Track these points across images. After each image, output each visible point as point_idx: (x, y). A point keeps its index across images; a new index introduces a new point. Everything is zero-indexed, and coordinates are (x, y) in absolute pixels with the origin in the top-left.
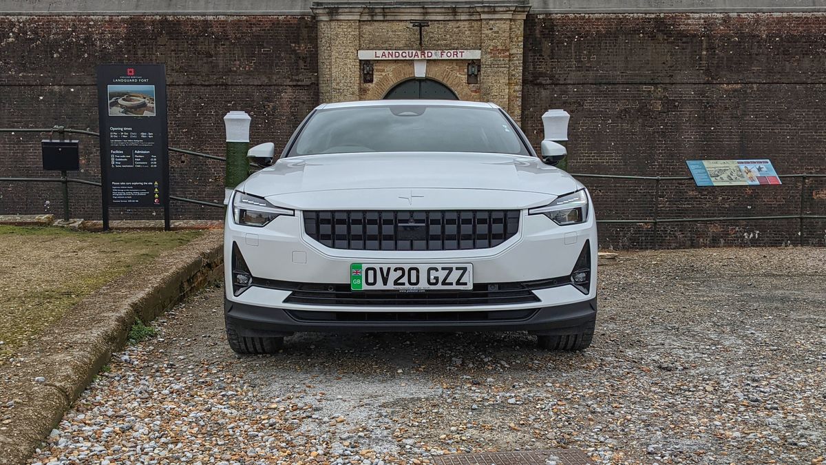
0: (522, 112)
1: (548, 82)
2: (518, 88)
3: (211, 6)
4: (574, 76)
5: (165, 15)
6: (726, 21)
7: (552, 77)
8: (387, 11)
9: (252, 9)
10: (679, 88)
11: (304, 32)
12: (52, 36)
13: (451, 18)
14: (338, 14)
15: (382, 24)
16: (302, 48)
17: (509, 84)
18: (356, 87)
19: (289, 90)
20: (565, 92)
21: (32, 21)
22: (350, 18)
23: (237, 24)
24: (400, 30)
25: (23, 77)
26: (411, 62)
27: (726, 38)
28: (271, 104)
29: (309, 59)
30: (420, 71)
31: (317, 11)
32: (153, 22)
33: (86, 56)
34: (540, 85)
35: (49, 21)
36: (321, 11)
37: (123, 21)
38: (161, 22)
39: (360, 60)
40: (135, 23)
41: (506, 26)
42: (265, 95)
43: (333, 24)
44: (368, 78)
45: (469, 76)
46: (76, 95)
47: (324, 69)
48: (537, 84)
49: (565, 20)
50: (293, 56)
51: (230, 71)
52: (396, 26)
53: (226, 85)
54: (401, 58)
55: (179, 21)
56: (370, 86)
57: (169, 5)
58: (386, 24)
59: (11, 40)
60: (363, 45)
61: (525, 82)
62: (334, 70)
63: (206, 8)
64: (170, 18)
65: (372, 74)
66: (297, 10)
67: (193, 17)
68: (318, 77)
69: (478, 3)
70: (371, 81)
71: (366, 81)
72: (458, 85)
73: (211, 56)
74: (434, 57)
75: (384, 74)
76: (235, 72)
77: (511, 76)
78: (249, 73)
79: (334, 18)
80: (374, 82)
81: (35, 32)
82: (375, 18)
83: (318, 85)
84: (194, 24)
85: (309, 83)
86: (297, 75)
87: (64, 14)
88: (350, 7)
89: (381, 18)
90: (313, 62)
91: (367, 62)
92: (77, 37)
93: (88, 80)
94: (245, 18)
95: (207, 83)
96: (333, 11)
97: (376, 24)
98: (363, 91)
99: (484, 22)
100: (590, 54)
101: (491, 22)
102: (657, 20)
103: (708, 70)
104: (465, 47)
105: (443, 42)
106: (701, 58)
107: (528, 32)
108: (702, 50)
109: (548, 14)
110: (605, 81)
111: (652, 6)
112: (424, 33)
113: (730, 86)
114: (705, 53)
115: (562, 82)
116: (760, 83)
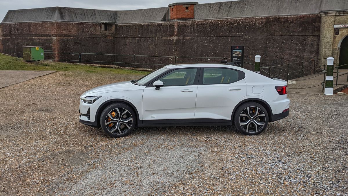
3: (290, 13)
5: (276, 16)
8: (344, 12)
9: (302, 13)
11: (318, 19)
12: (246, 23)
14: (328, 14)
16: (317, 24)
18: (332, 36)
19: (311, 37)
21: (241, 19)
22: (332, 15)
23: (297, 18)
25: (238, 34)
28: (305, 41)
31: (321, 13)
32: (273, 18)
33: (254, 28)
35: (246, 19)
36: (322, 13)
37: (265, 18)
38: (275, 18)
39: (335, 28)
40: (268, 19)
42: (303, 39)
43: (326, 17)
44: (337, 33)
46: (251, 39)
47: (322, 31)
50: (313, 27)
51: (293, 31)
53: (292, 35)
55: (280, 18)
56: (338, 36)
57: (278, 13)
58: (344, 16)
59: (236, 24)
60: (336, 23)
62: (325, 31)
63: (288, 14)
64: (277, 17)
65: (339, 32)
67: (284, 16)
68: (320, 33)
70: (338, 34)
71: (336, 34)
73: (288, 27)
75: (343, 32)
76: (295, 32)
78: (299, 32)
79: (326, 15)
80: (339, 34)
81: (242, 22)
82: (341, 14)
84: (284, 18)
85: (317, 35)
86: (314, 32)
87: (249, 17)
88: (332, 11)
89: (343, 14)
90: (319, 28)
91: (337, 28)
92: (252, 23)
93: (254, 35)
94: (299, 16)
95: (286, 35)
96: (326, 13)
97: (341, 16)
98: (334, 37)
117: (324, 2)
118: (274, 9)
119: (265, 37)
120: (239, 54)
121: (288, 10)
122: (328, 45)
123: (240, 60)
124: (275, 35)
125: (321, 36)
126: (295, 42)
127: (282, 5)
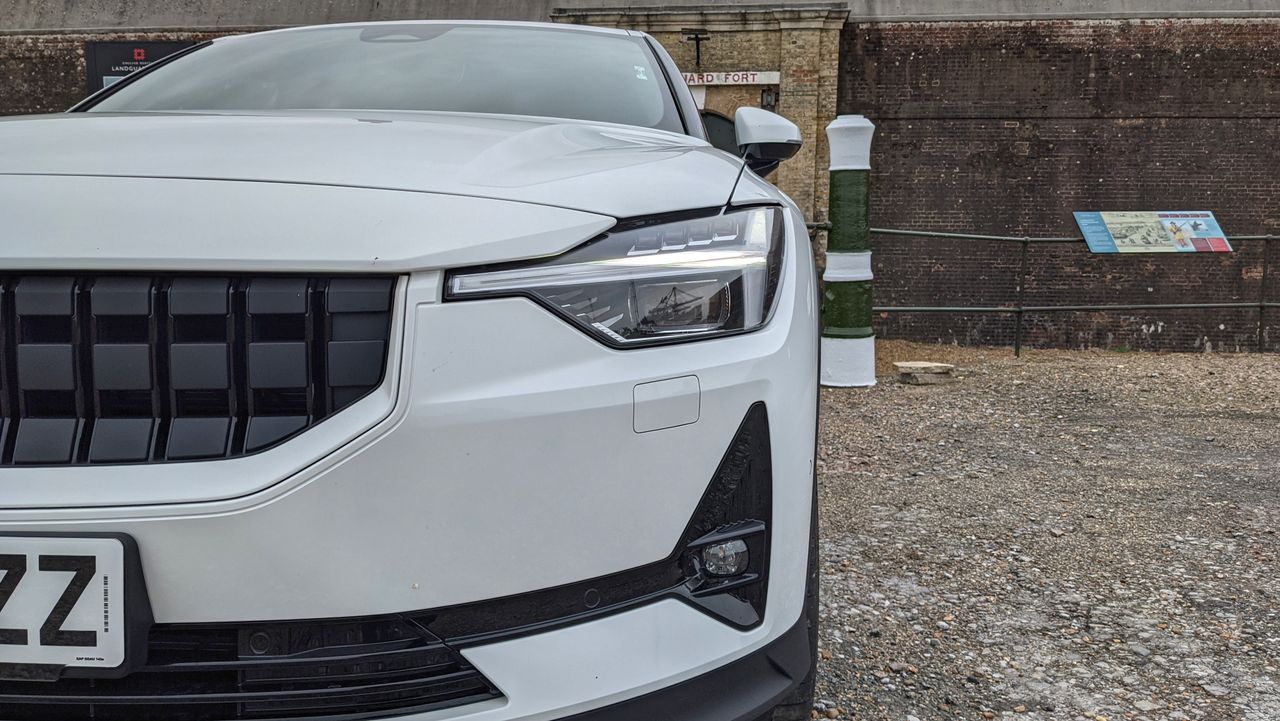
1: (873, 115)
4: (908, 108)
7: (877, 109)
8: (652, 18)
10: (1055, 125)
13: (739, 27)
17: (818, 118)
20: (895, 130)
27: (1122, 54)
31: (559, 20)
36: (563, 20)
49: (898, 31)
69: (776, 6)
74: (716, 82)
77: (820, 108)
99: (785, 33)
100: (931, 77)
101: (795, 33)
102: (1025, 29)
103: (1097, 99)
104: (758, 68)
105: (729, 62)
106: (1087, 83)
107: (846, 48)
108: (1089, 71)
109: (874, 22)
110: (950, 115)
111: (1019, 11)
112: (702, 49)
113: (1127, 122)
114: (1093, 75)
115: (891, 116)
116: (1170, 117)
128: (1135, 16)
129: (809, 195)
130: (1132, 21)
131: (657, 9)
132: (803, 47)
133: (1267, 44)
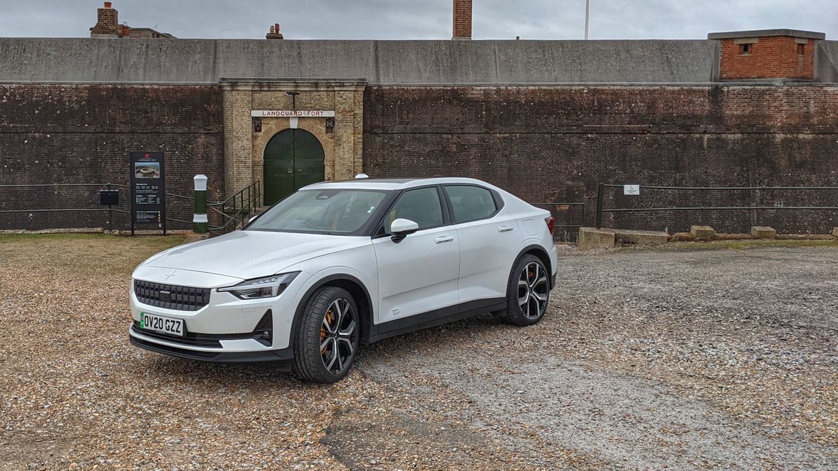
0: (363, 152)
1: (381, 131)
2: (360, 136)
3: (148, 78)
4: (398, 128)
5: (115, 84)
6: (498, 91)
7: (383, 128)
8: (271, 84)
9: (176, 81)
10: (468, 137)
11: (214, 97)
12: (34, 99)
13: (315, 89)
14: (237, 86)
15: (267, 93)
16: (212, 108)
17: (354, 133)
18: (250, 136)
19: (203, 136)
20: (392, 139)
21: (20, 88)
22: (246, 88)
23: (166, 91)
24: (279, 97)
25: (13, 127)
26: (288, 119)
27: (497, 103)
28: (190, 146)
29: (216, 116)
30: (294, 124)
31: (223, 84)
32: (107, 89)
33: (59, 112)
34: (375, 134)
35: (32, 88)
36: (225, 84)
37: (85, 88)
38: (112, 89)
39: (253, 117)
40: (94, 89)
41: (351, 95)
42: (186, 140)
43: (234, 93)
44: (258, 129)
45: (327, 128)
46: (51, 140)
47: (228, 124)
48: (373, 133)
49: (391, 91)
50: (206, 113)
51: (161, 123)
52: (277, 94)
53: (159, 133)
54: (280, 116)
55: (125, 89)
56: (260, 134)
57: (118, 77)
58: (270, 93)
59: (4, 101)
60: (255, 107)
61: (364, 131)
62: (234, 124)
63: (144, 80)
64: (119, 87)
65: (261, 127)
66: (209, 82)
67: (135, 86)
68: (223, 128)
69: (332, 79)
70: (260, 131)
71: (256, 131)
72: (320, 134)
73: (148, 113)
74: (303, 115)
75: (268, 126)
76: (165, 124)
77: (355, 128)
78: (174, 125)
79: (235, 89)
80: (263, 130)
81: (22, 95)
82: (262, 89)
83: (223, 133)
85: (216, 131)
86: (209, 126)
87: (43, 83)
88: (246, 81)
89: (267, 89)
90: (219, 117)
91: (257, 118)
92: (52, 99)
93: (60, 129)
94: (172, 87)
95: (145, 132)
96: (234, 84)
97: (263, 93)
98: (254, 138)
99: (337, 92)
100: (408, 114)
101: (342, 92)
102: (452, 90)
103: (486, 124)
104: (324, 109)
105: (309, 105)
106: (482, 117)
107: (367, 98)
108: (482, 111)
109: (380, 86)
110: (418, 131)
111: (449, 82)
112: (296, 99)
113: (501, 135)
114: (484, 113)
115: (389, 132)
116: (521, 133)
117: (221, 60)
118: (106, 67)
119: (91, 135)
120: (154, 172)
121: (141, 72)
122: (243, 154)
123: (157, 187)
124: (117, 129)
125: (227, 135)
126: (168, 149)
127: (125, 59)
128: (503, 85)
129: (351, 172)
130: (501, 87)
131: (273, 80)
132: (345, 99)
133: (563, 99)
